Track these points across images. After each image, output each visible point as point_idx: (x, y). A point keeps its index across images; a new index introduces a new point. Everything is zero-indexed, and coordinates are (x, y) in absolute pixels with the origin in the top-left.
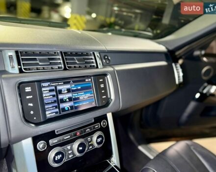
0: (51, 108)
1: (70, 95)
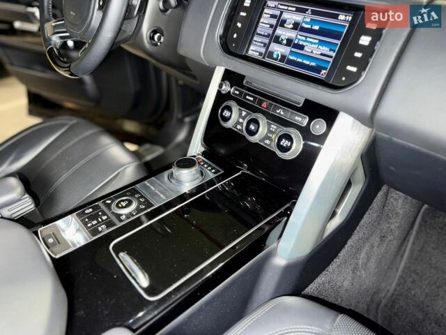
0: (259, 44)
1: (293, 35)
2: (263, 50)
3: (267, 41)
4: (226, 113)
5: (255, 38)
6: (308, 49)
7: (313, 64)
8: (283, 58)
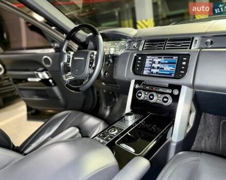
0: (147, 70)
1: (159, 65)
2: (149, 72)
3: (150, 69)
4: (140, 95)
5: (145, 68)
6: (165, 69)
7: (168, 73)
8: (157, 73)
